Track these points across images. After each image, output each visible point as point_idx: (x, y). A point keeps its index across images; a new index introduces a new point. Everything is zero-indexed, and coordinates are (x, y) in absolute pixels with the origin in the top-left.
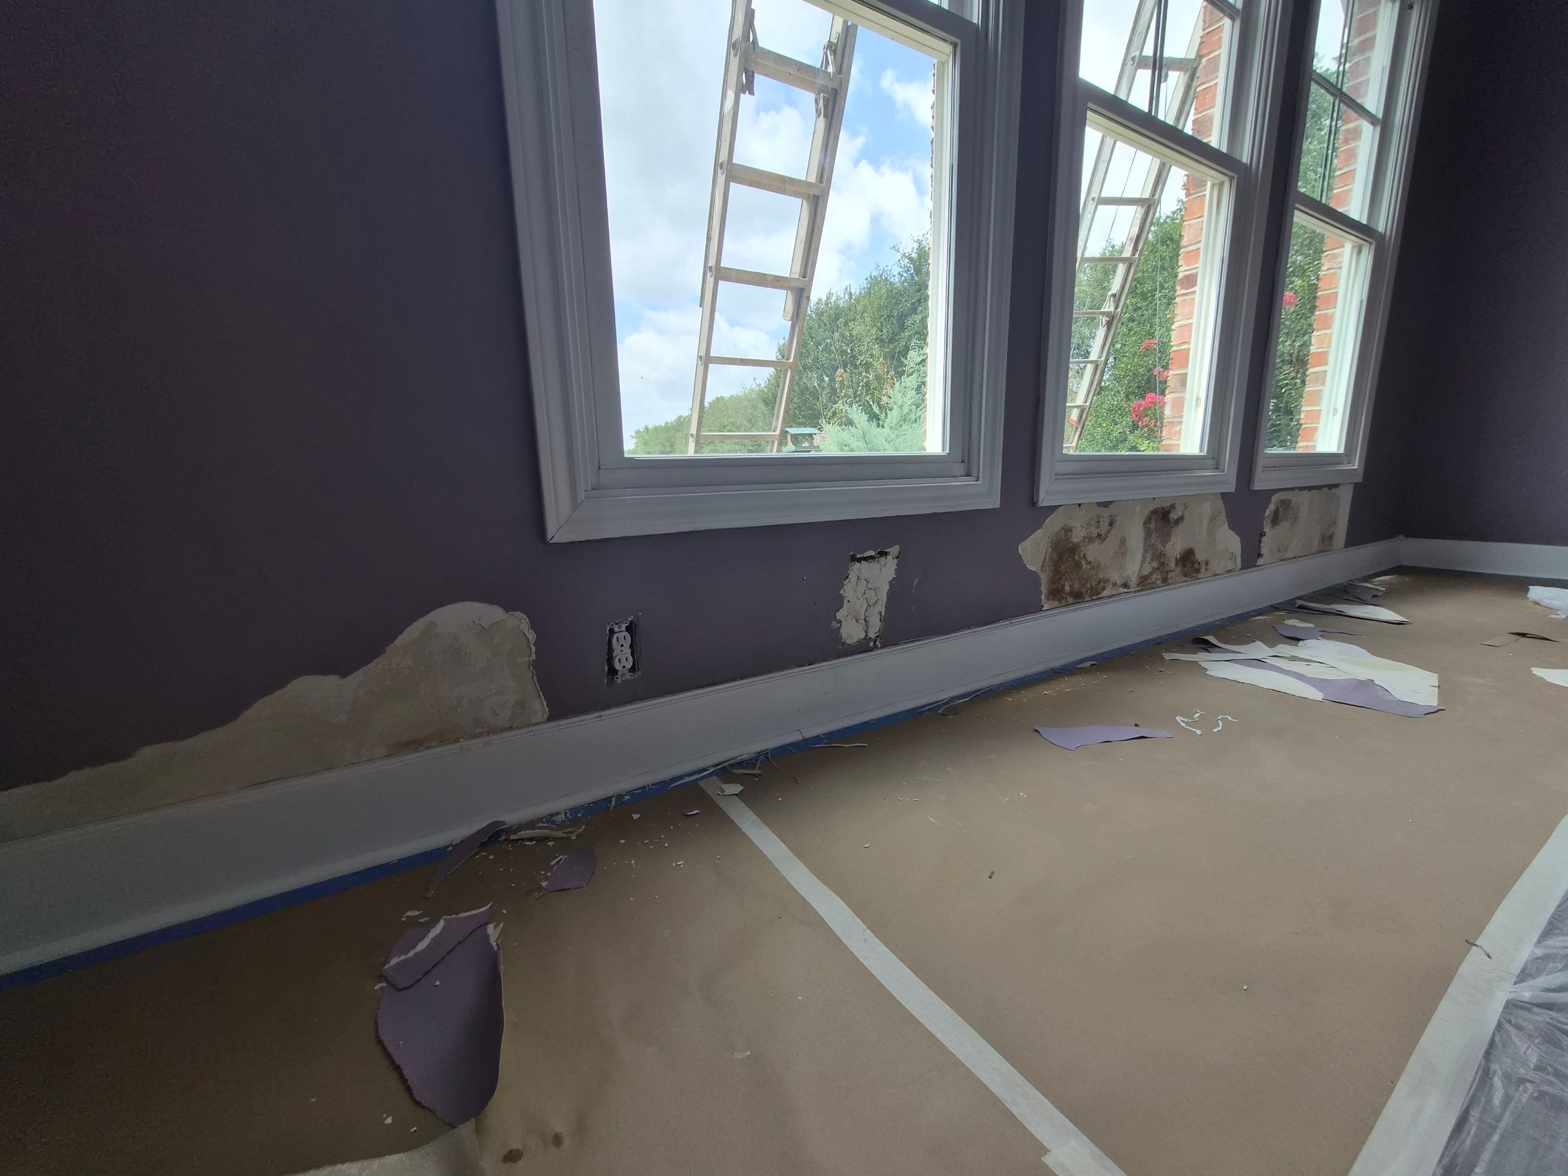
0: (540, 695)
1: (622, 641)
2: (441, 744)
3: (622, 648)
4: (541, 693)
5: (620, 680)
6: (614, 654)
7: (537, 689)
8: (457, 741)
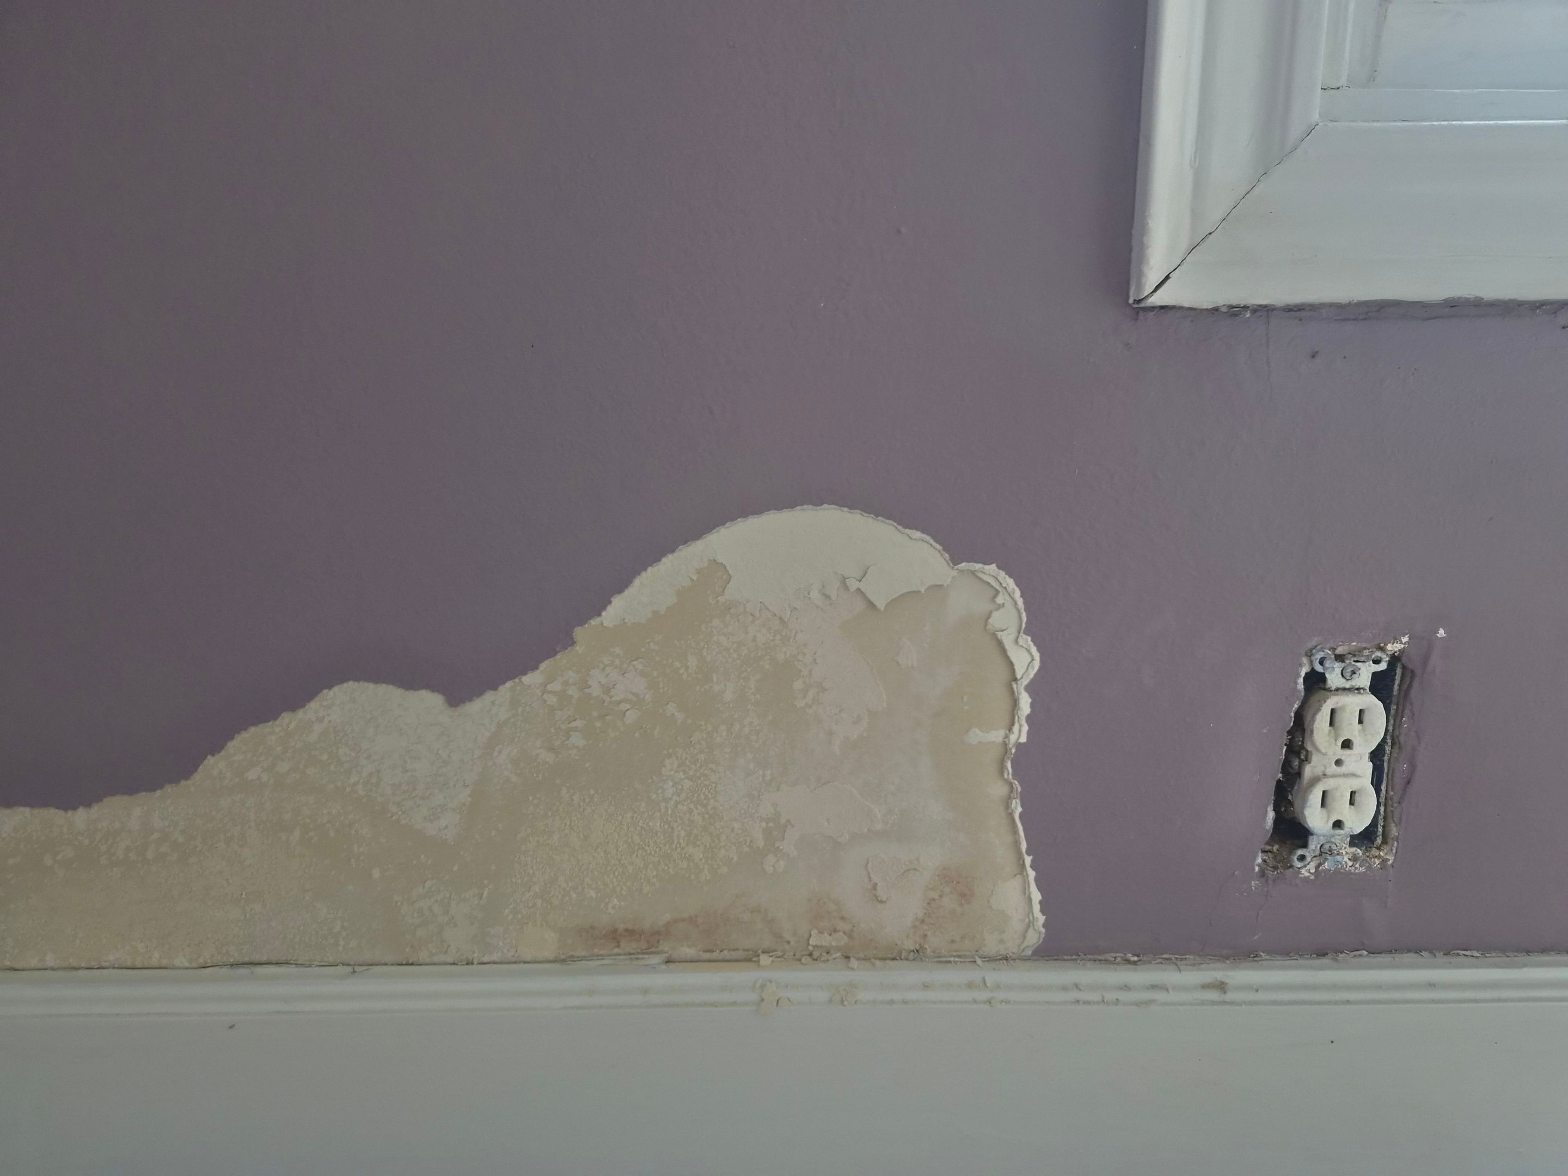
0: (1023, 866)
1: (1350, 729)
2: (707, 956)
3: (1344, 754)
4: (1028, 860)
5: (1312, 867)
6: (1308, 771)
7: (1017, 843)
8: (751, 958)
